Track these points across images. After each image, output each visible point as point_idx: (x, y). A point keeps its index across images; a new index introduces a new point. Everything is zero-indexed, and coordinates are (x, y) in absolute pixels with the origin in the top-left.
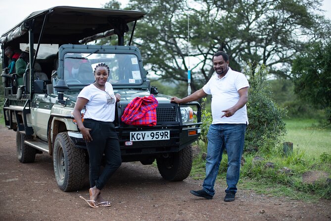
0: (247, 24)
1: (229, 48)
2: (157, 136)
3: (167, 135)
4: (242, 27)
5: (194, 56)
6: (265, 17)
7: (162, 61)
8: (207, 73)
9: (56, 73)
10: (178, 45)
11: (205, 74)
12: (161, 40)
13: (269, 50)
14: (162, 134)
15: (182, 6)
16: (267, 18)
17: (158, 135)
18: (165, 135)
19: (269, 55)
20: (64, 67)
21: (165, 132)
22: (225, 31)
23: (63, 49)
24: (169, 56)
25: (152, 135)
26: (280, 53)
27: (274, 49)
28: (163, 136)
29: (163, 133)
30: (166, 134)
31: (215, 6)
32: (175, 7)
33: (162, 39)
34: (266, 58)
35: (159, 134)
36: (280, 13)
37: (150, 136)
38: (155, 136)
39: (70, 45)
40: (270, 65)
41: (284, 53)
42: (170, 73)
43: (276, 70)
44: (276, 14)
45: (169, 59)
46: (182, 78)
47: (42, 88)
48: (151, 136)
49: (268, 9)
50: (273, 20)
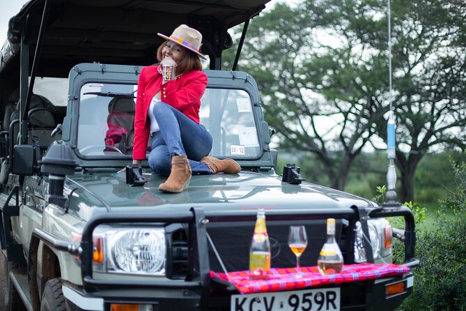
0: (406, 69)
1: (380, 104)
2: (306, 305)
3: (332, 301)
4: (400, 73)
5: (327, 115)
6: (436, 57)
7: (281, 122)
8: (347, 140)
9: (59, 129)
10: (304, 99)
11: (344, 143)
12: (279, 91)
13: (440, 108)
14: (319, 299)
15: (310, 41)
16: (438, 59)
17: (309, 301)
18: (329, 301)
19: (439, 115)
20: (79, 116)
21: (328, 293)
22: (377, 78)
23: (80, 73)
24: (291, 114)
25: (294, 301)
26: (455, 113)
27: (446, 107)
28: (321, 303)
29: (322, 295)
30: (331, 297)
31: (359, 41)
32: (300, 43)
33: (281, 90)
34: (435, 119)
35: (311, 298)
36: (458, 51)
37: (286, 304)
38: (301, 305)
39: (97, 66)
40: (441, 130)
41: (461, 112)
42: (293, 141)
43: (452, 137)
44: (452, 54)
45: (291, 119)
46: (310, 148)
47: (30, 164)
48: (291, 304)
49: (439, 46)
50: (448, 62)
